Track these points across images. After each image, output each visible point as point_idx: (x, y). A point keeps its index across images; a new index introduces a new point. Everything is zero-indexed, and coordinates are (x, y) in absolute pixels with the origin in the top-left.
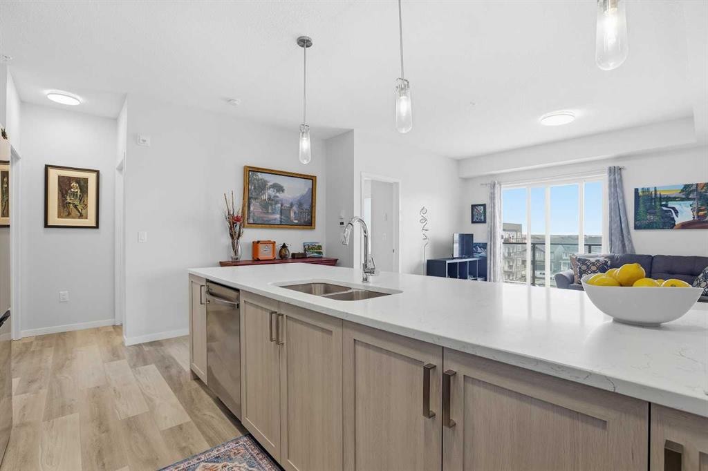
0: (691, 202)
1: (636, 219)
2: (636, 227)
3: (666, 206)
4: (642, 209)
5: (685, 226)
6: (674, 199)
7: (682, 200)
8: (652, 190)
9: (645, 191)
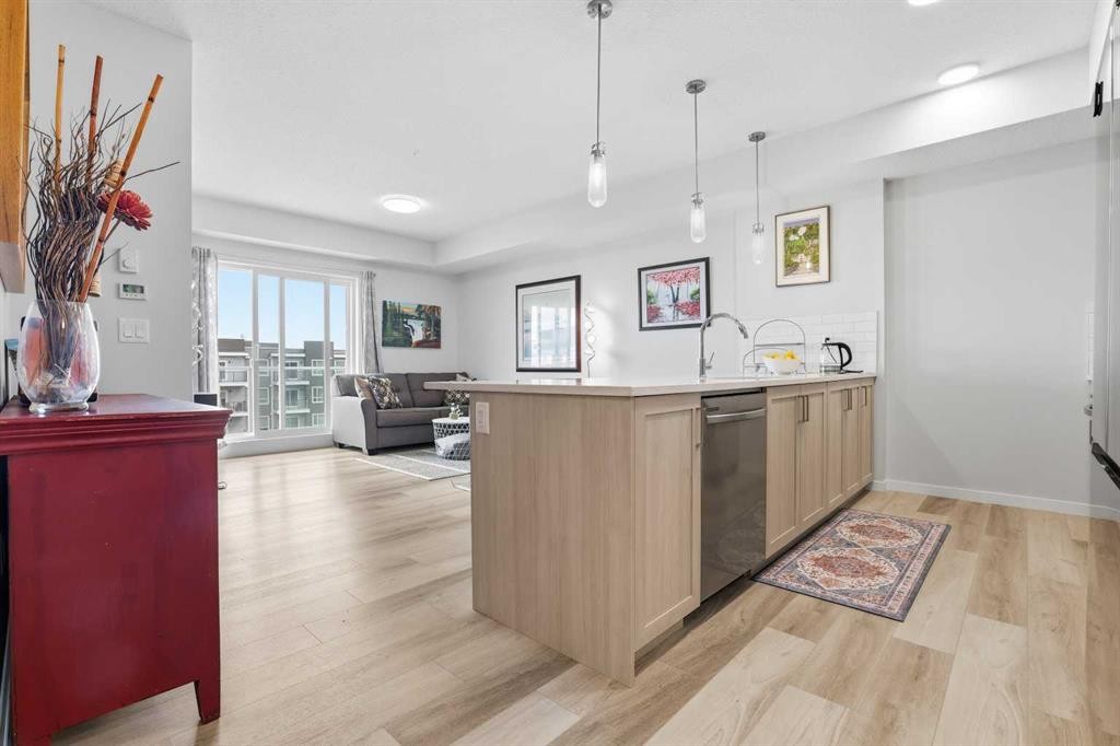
0: (421, 322)
1: (383, 335)
2: (383, 345)
3: (406, 323)
4: (389, 324)
5: (419, 344)
6: (411, 317)
7: (416, 318)
8: (397, 305)
9: (392, 305)
